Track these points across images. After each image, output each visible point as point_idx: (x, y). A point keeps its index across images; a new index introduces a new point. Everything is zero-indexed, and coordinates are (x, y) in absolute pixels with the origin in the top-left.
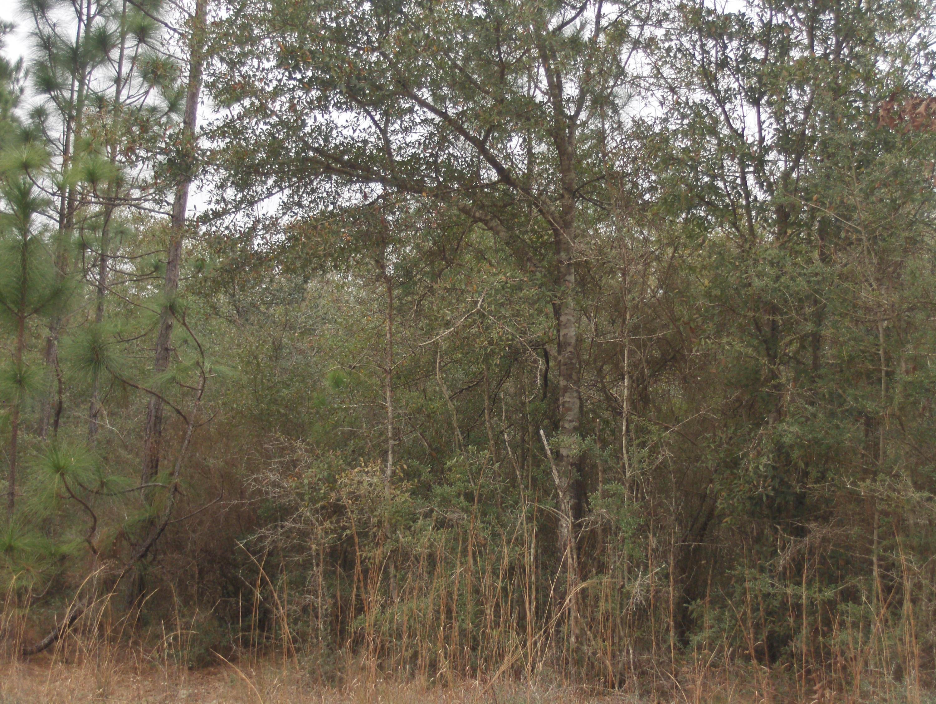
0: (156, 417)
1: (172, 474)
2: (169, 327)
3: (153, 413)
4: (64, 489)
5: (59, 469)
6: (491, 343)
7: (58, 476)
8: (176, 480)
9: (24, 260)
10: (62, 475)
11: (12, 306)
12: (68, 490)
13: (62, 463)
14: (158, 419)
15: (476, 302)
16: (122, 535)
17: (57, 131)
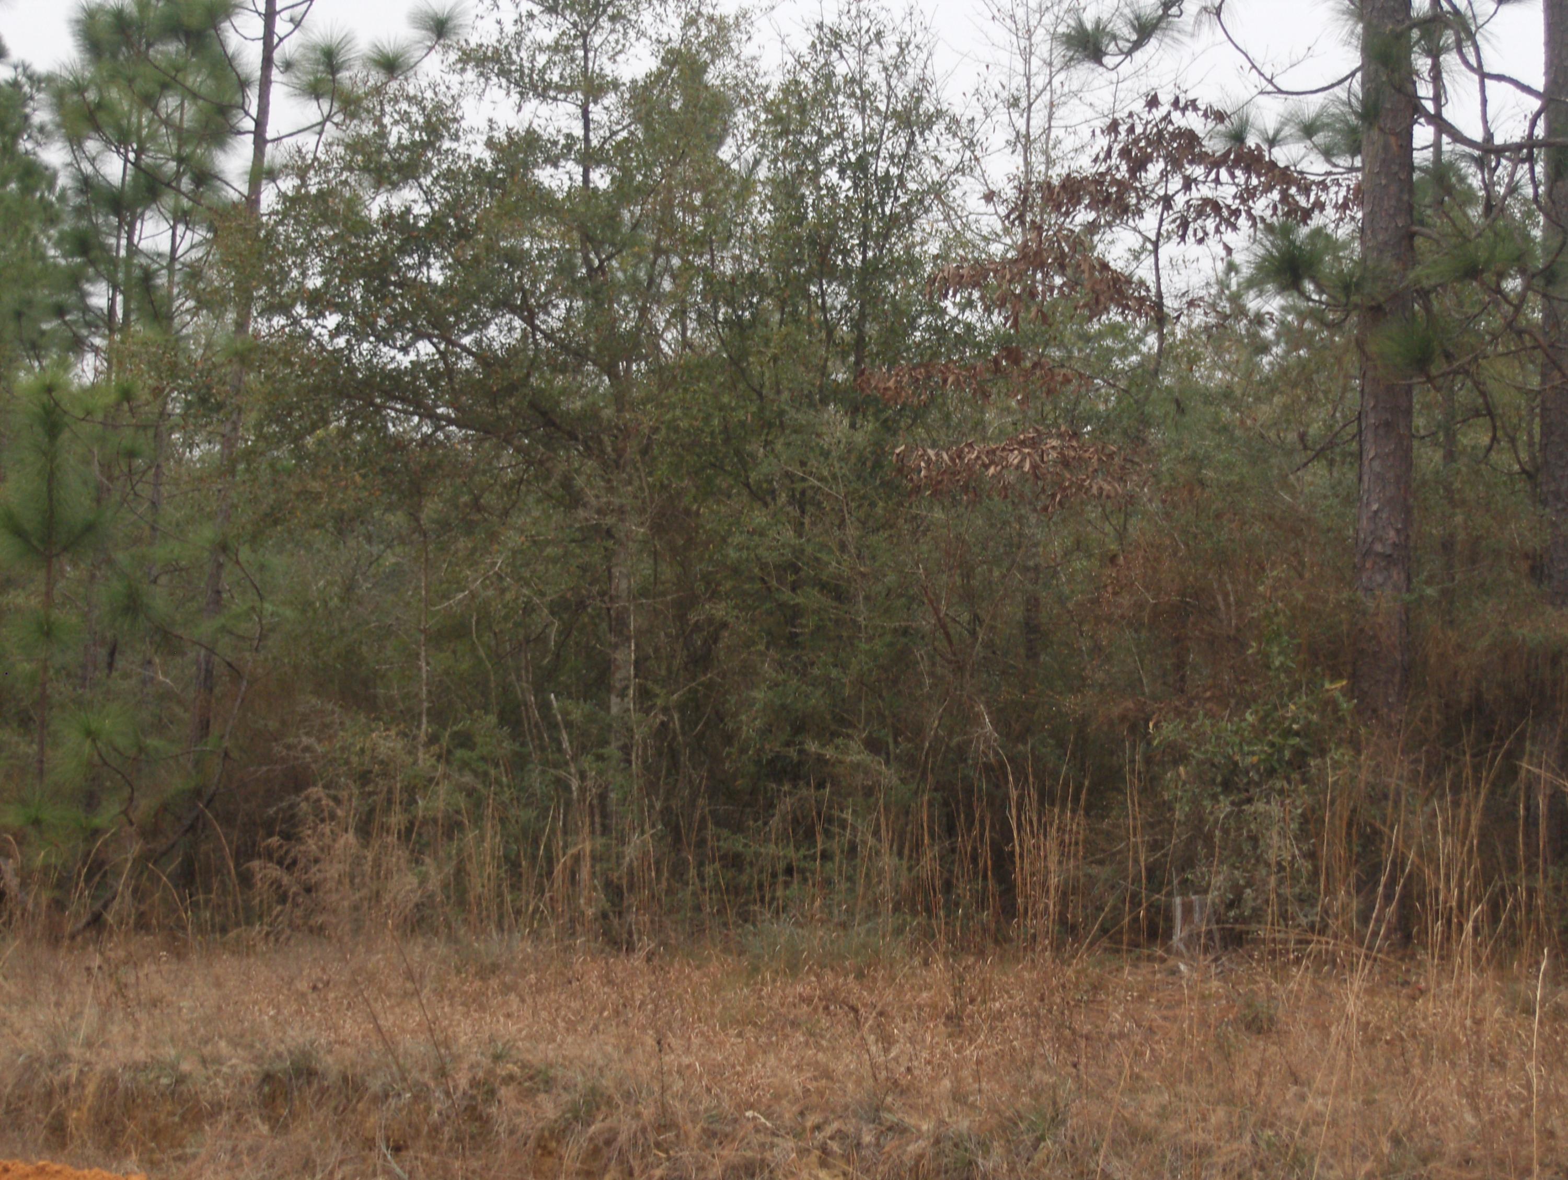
0: (207, 670)
1: (222, 737)
2: (220, 566)
3: (203, 666)
4: (96, 757)
5: (90, 734)
6: (504, 606)
7: (89, 742)
8: (226, 743)
9: (50, 491)
10: (94, 740)
11: (35, 543)
12: (100, 755)
13: (94, 726)
14: (209, 673)
15: (495, 564)
16: (164, 808)
17: (101, 296)
